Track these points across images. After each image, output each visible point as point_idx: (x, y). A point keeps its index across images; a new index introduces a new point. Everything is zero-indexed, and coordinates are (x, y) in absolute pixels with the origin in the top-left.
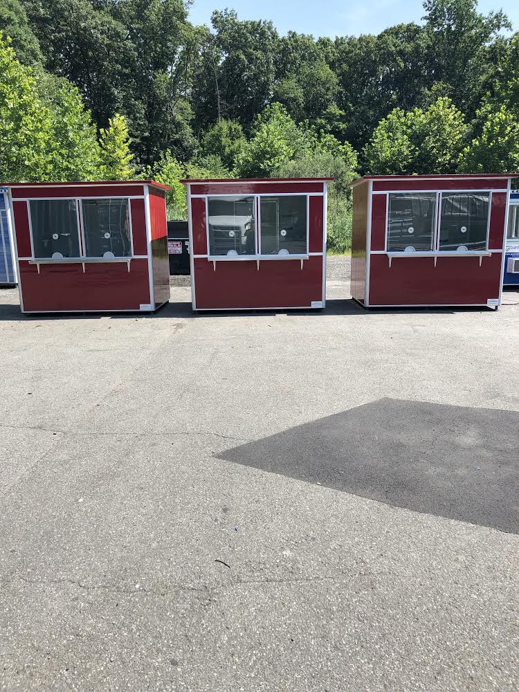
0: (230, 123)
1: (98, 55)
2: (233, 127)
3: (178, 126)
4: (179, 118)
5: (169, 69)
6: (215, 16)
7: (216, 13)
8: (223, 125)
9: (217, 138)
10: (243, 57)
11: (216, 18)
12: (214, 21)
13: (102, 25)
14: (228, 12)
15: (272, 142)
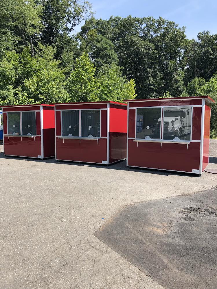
0: (200, 78)
1: (143, 57)
2: (201, 80)
3: (177, 82)
4: (178, 78)
5: (178, 59)
6: (199, 35)
7: (200, 33)
8: (196, 80)
9: (193, 85)
10: (210, 50)
11: (200, 36)
12: (199, 37)
13: (144, 45)
14: (205, 32)
15: (214, 86)
